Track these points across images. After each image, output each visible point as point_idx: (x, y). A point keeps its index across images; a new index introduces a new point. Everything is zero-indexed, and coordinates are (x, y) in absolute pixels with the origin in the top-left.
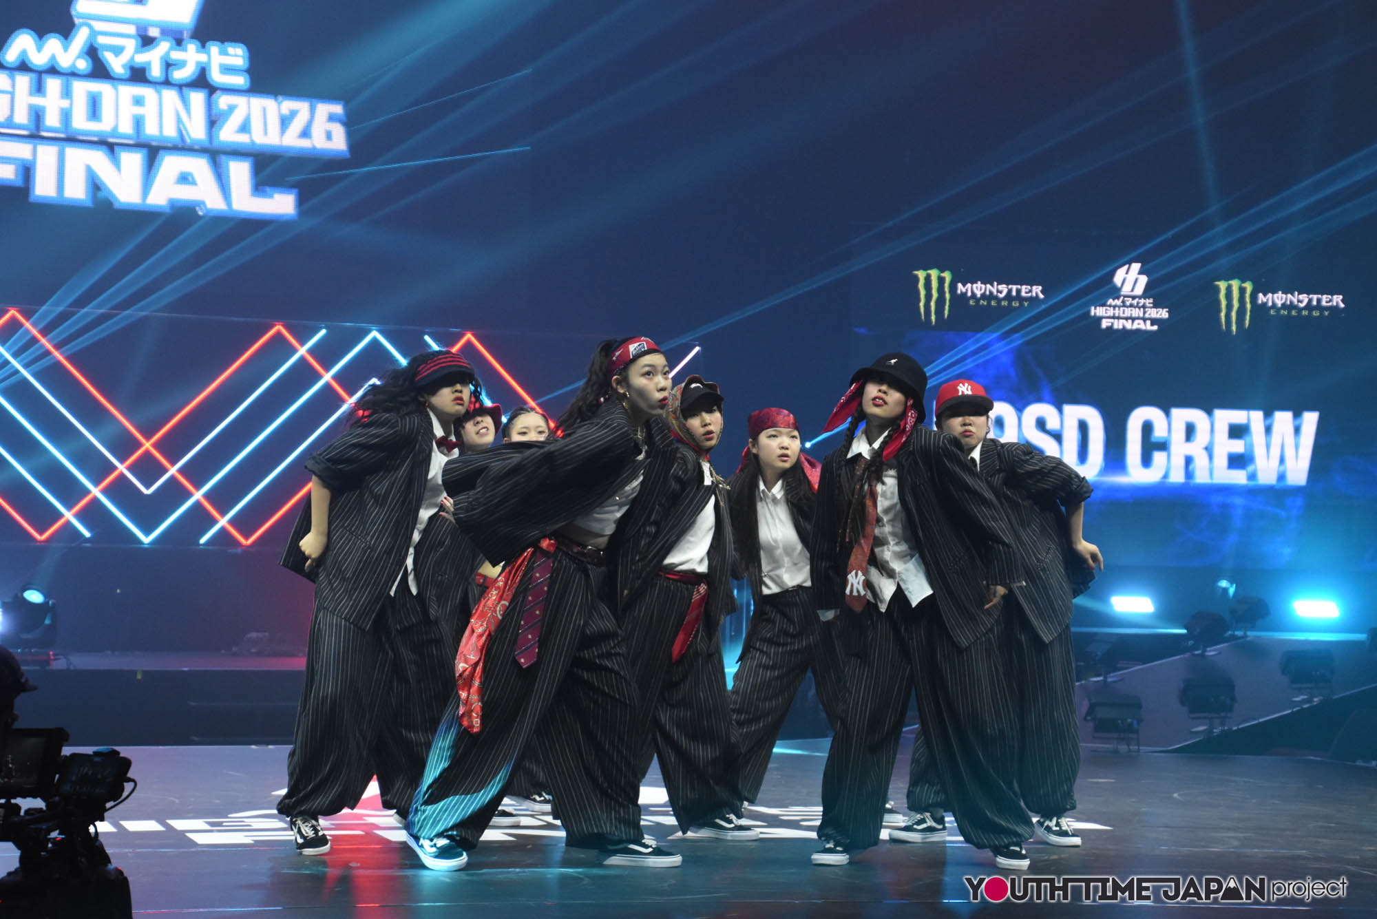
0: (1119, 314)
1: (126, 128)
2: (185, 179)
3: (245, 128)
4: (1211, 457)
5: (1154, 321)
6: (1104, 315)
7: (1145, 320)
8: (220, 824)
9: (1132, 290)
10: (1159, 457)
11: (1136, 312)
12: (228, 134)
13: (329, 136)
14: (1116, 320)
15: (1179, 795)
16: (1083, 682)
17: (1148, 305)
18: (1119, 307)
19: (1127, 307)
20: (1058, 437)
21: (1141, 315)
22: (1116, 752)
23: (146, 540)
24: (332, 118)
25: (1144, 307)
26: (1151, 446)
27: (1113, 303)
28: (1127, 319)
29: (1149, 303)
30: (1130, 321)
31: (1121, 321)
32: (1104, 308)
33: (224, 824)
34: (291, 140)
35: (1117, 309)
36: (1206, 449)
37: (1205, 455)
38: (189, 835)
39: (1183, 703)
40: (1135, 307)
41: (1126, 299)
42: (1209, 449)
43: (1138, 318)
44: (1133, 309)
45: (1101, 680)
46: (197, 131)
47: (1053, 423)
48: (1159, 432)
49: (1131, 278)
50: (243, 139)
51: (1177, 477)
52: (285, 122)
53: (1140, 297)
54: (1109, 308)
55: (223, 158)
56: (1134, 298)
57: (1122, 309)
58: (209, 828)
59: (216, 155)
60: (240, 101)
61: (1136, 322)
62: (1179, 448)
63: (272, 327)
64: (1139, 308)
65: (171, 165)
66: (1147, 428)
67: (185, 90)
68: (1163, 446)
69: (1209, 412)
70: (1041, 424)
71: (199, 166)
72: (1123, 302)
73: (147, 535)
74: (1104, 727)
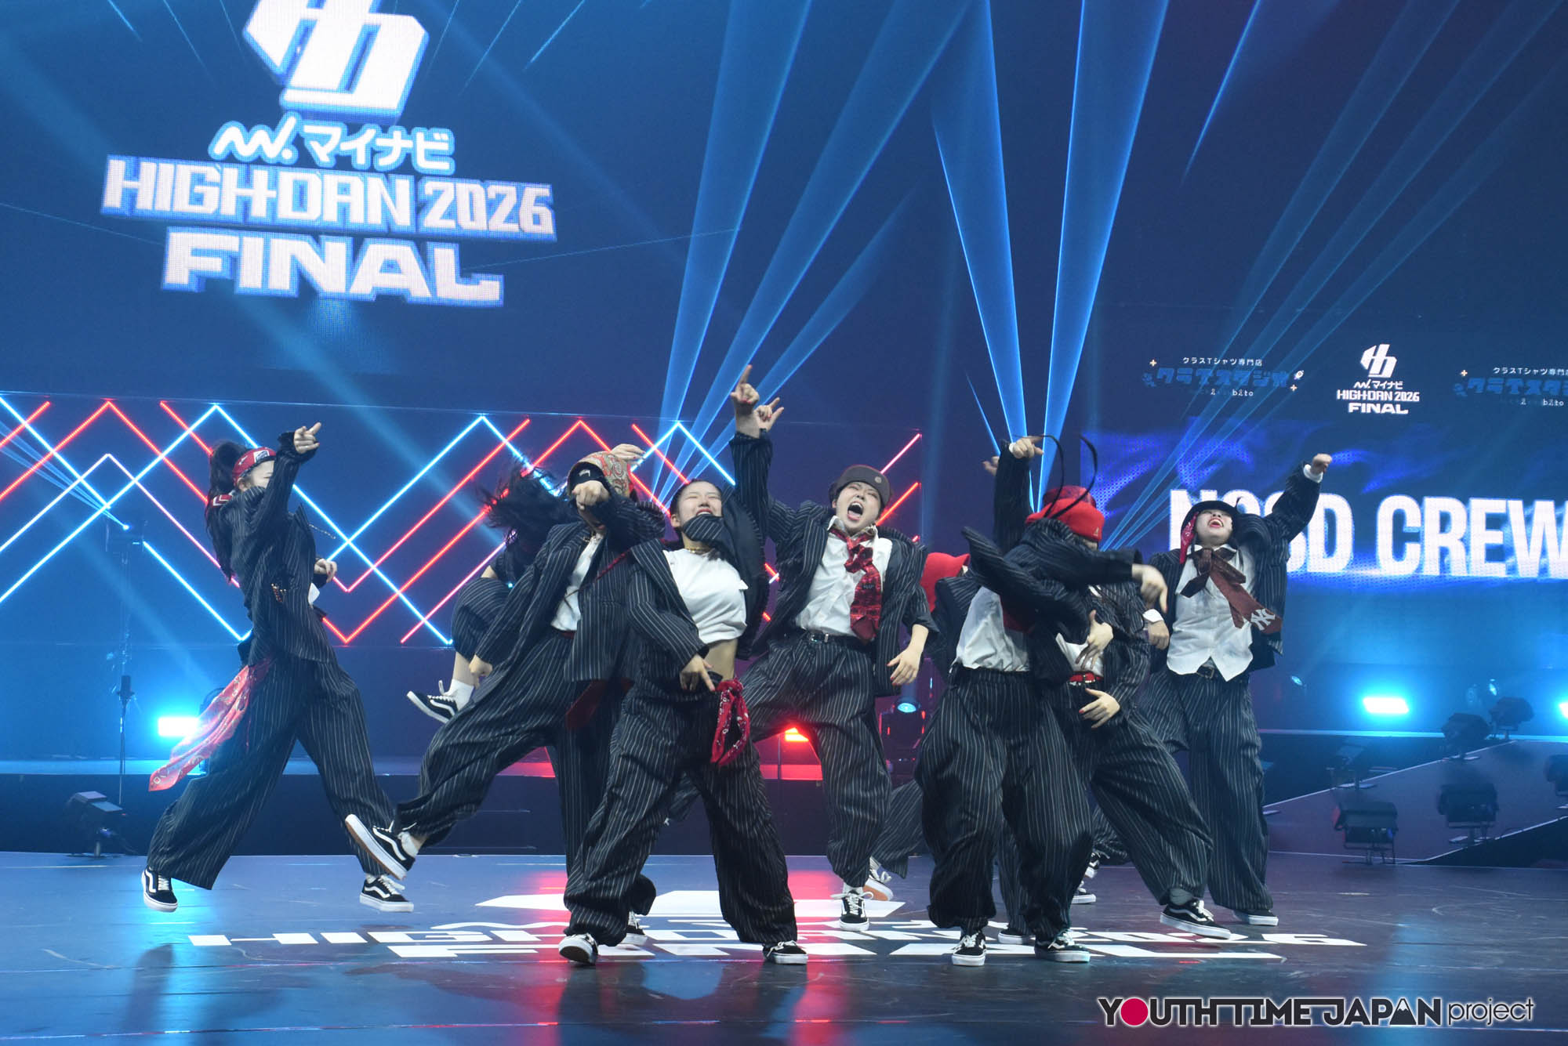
0: (1367, 397)
1: (332, 217)
2: (390, 266)
3: (451, 213)
4: (1467, 549)
5: (1404, 405)
6: (1351, 398)
7: (1394, 403)
8: (422, 937)
9: (1381, 373)
10: (1411, 548)
11: (1385, 396)
12: (434, 220)
13: (537, 220)
14: (1364, 405)
15: (1439, 910)
16: (1333, 789)
17: (1397, 388)
18: (1367, 390)
19: (1376, 390)
21: (1391, 399)
22: (1369, 863)
23: (346, 640)
24: (539, 201)
25: (1393, 390)
26: (1403, 537)
27: (1360, 387)
28: (1375, 402)
29: (1399, 386)
30: (1379, 405)
31: (1370, 406)
32: (1351, 391)
33: (427, 936)
34: (499, 225)
35: (1364, 392)
36: (1462, 540)
37: (1461, 545)
38: (392, 948)
39: (1441, 812)
40: (1384, 391)
41: (1374, 382)
42: (1465, 540)
43: (1387, 402)
44: (1382, 392)
45: (1353, 787)
46: (403, 218)
48: (1412, 522)
49: (1378, 360)
50: (450, 224)
51: (1432, 570)
52: (492, 206)
53: (1389, 380)
54: (1355, 392)
55: (430, 245)
56: (1382, 380)
57: (1369, 392)
58: (410, 940)
59: (422, 242)
60: (447, 186)
61: (1386, 406)
62: (1433, 539)
63: (474, 417)
64: (1389, 391)
65: (376, 252)
66: (1399, 518)
67: (392, 176)
68: (1416, 537)
69: (1465, 502)
71: (404, 253)
72: (1371, 384)
73: (346, 636)
74: (1355, 837)
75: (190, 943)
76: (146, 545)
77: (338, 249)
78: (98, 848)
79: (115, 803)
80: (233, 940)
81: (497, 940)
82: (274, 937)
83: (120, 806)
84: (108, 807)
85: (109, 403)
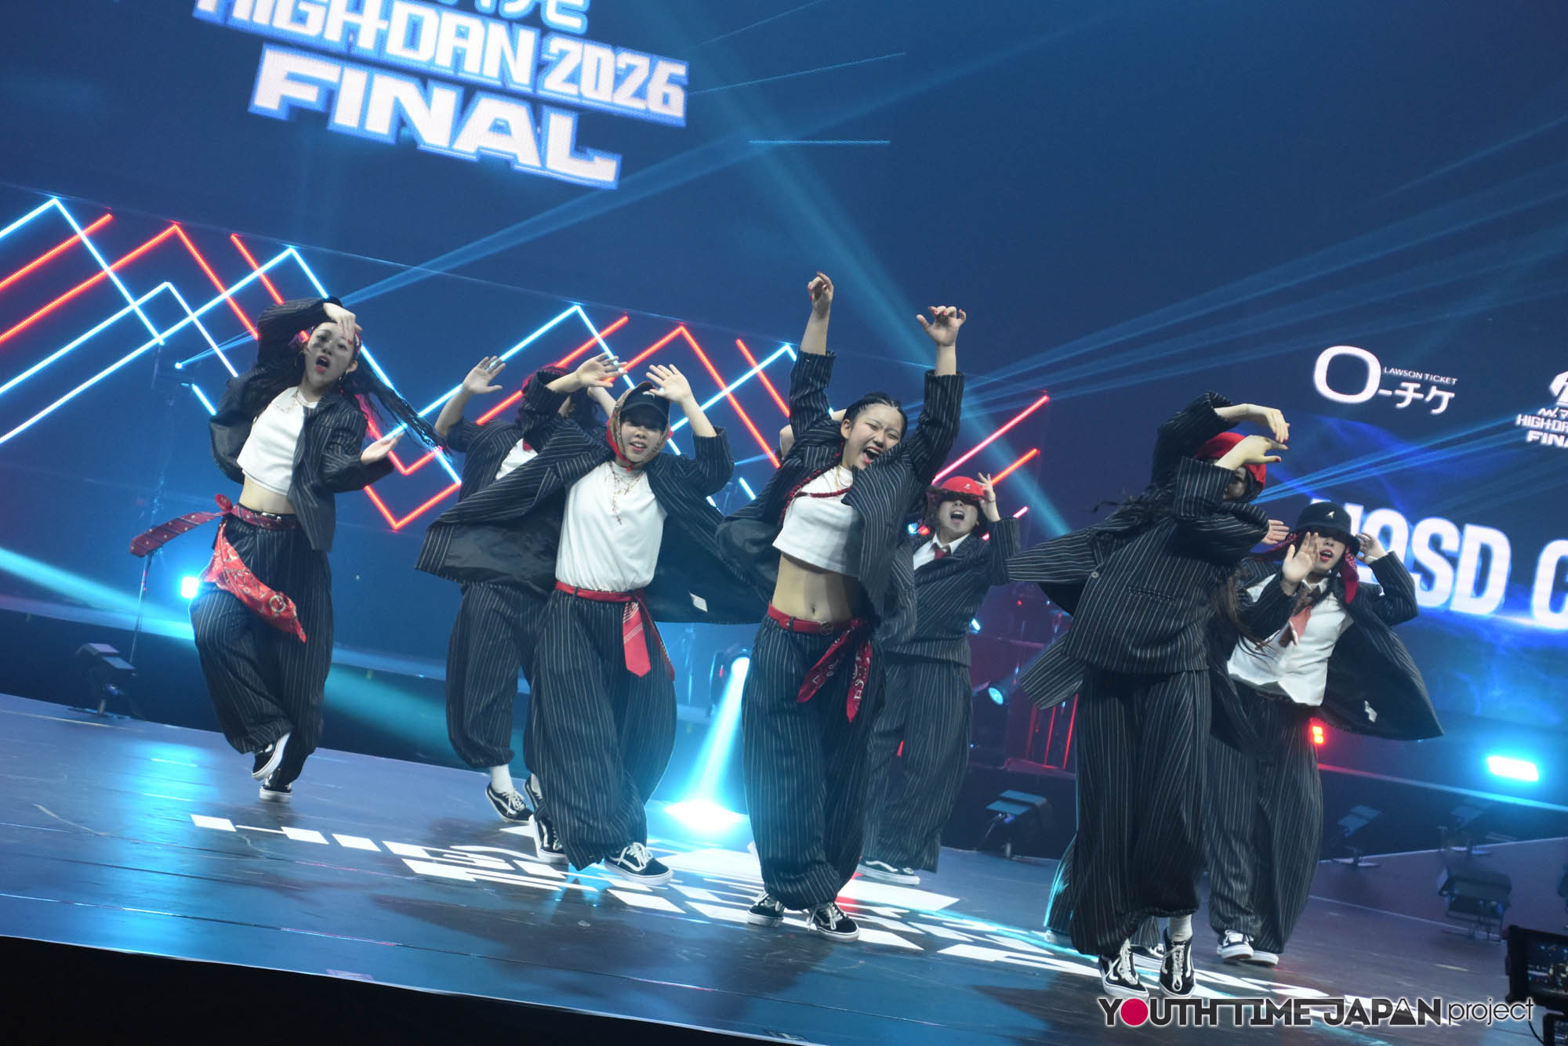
0: (1550, 427)
2: (500, 128)
3: (574, 78)
6: (1532, 425)
12: (554, 83)
13: (666, 99)
14: (1546, 435)
16: (1442, 850)
18: (1552, 419)
19: (1562, 420)
20: (1453, 560)
22: (1471, 937)
23: (396, 525)
24: (672, 80)
26: (1564, 587)
27: (1546, 414)
28: (1559, 434)
30: (1562, 437)
31: (1552, 436)
32: (1534, 418)
33: (445, 855)
34: (624, 100)
35: (1549, 421)
38: (408, 862)
39: (1561, 894)
41: (1561, 410)
45: (1465, 851)
46: (521, 76)
47: (1450, 544)
50: (571, 91)
52: (619, 78)
54: (1539, 419)
55: (546, 110)
57: (1554, 422)
58: (428, 856)
59: (538, 105)
60: (574, 47)
63: (568, 306)
65: (487, 109)
66: (1563, 566)
67: (515, 26)
70: (1435, 543)
71: (517, 115)
72: (1558, 413)
73: (397, 520)
74: (1462, 906)
75: (192, 823)
76: (196, 389)
77: (446, 99)
78: (102, 706)
79: (126, 660)
80: (238, 826)
81: (519, 871)
82: (282, 830)
83: (132, 664)
84: (119, 664)
85: (175, 228)
